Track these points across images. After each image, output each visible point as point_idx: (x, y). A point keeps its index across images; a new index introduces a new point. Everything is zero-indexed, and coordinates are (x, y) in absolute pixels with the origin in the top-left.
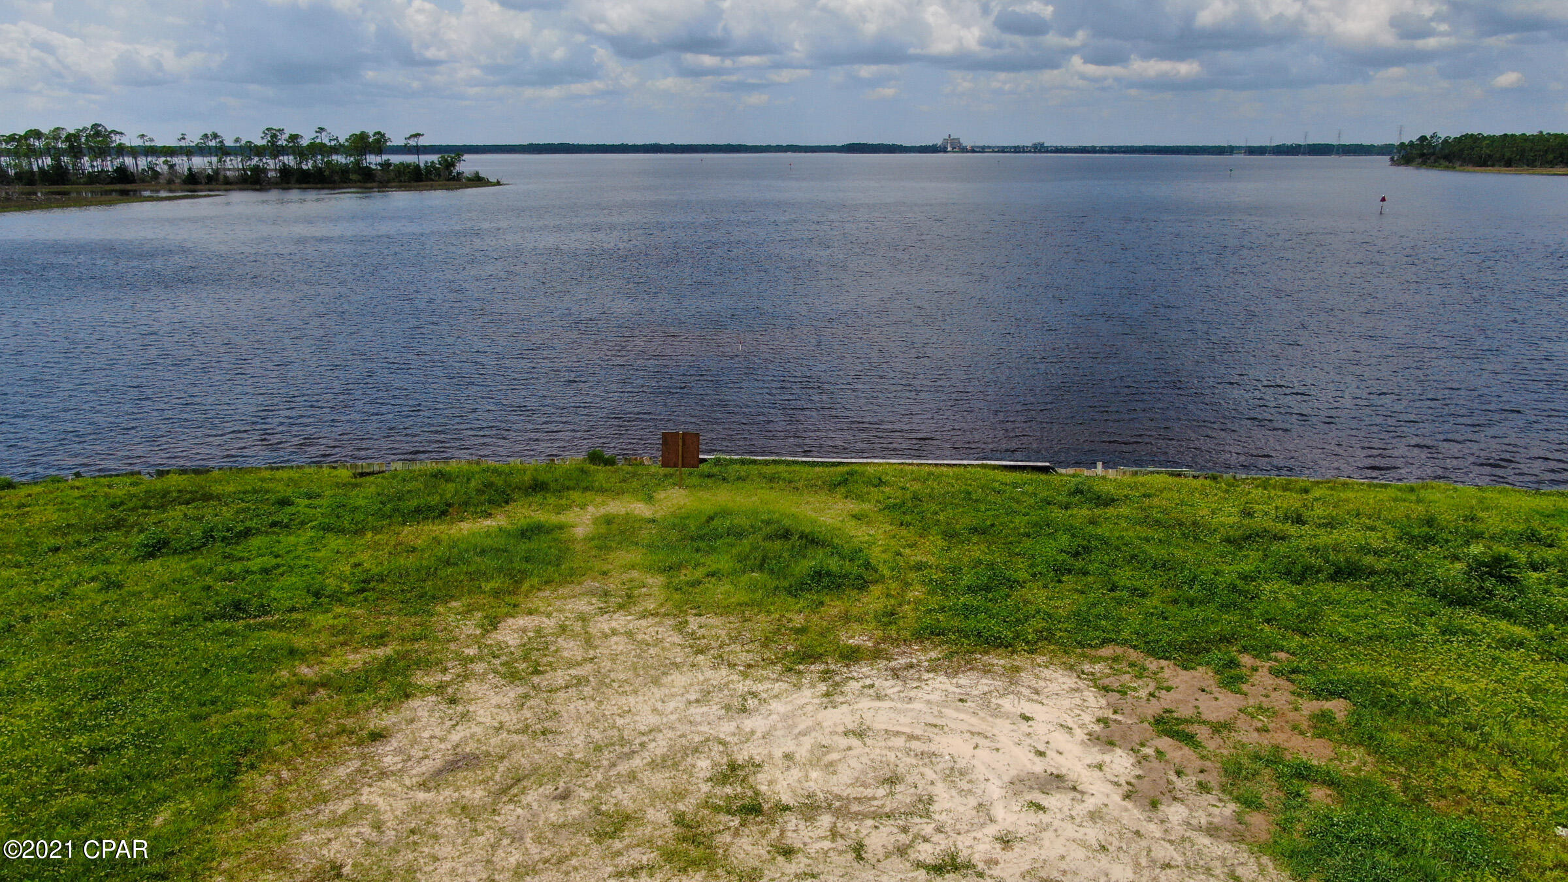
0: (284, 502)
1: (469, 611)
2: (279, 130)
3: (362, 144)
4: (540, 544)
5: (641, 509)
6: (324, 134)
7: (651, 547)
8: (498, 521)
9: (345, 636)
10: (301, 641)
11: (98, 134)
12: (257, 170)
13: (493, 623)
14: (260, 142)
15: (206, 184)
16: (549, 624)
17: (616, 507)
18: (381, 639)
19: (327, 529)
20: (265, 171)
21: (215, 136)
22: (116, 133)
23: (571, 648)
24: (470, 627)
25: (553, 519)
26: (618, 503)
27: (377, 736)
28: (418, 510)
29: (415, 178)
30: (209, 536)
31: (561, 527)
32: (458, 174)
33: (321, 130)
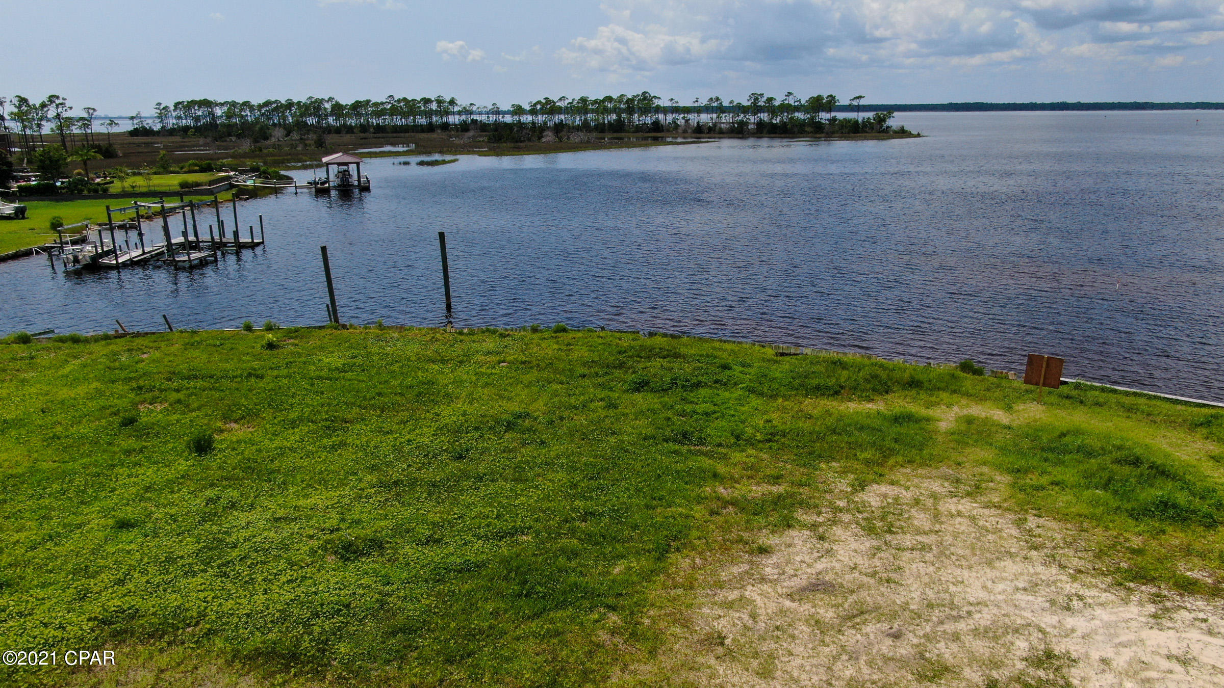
0: (725, 367)
1: (844, 472)
2: (760, 95)
3: (817, 104)
4: (909, 430)
5: (999, 416)
6: (791, 97)
7: (1003, 450)
8: (877, 406)
9: (752, 471)
10: (721, 469)
11: (645, 98)
12: (742, 124)
13: (861, 485)
14: (746, 103)
15: (708, 133)
16: (907, 496)
17: (977, 410)
18: (776, 479)
19: (751, 391)
20: (747, 124)
21: (717, 99)
22: (655, 97)
23: (921, 519)
24: (843, 485)
25: (923, 412)
26: (980, 407)
27: (764, 551)
28: (818, 388)
29: (853, 130)
30: (674, 382)
31: (928, 420)
32: (888, 127)
33: (790, 94)
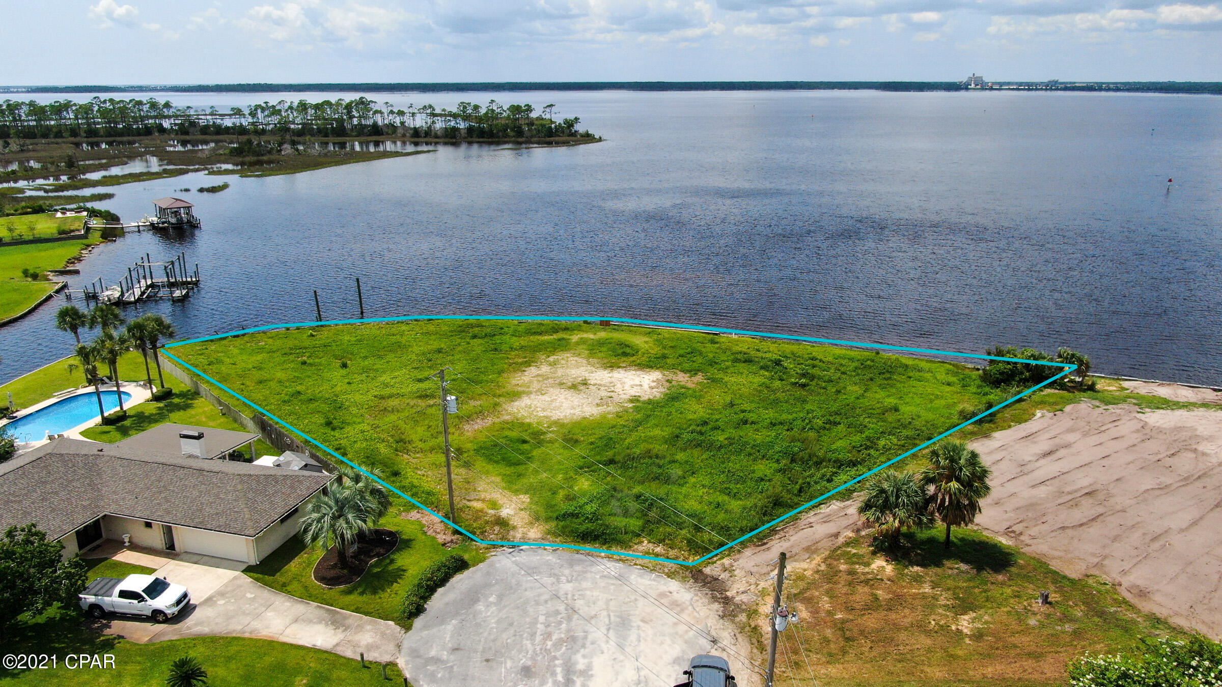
0: (502, 328)
1: (543, 354)
4: (564, 342)
5: (591, 336)
7: (589, 345)
8: (555, 336)
9: (518, 356)
10: (509, 356)
13: (549, 357)
16: (561, 358)
17: (583, 336)
18: (525, 357)
19: (513, 335)
23: (564, 363)
24: (544, 357)
25: (568, 337)
26: (585, 335)
27: (523, 373)
28: (535, 333)
30: (486, 335)
31: (569, 339)
